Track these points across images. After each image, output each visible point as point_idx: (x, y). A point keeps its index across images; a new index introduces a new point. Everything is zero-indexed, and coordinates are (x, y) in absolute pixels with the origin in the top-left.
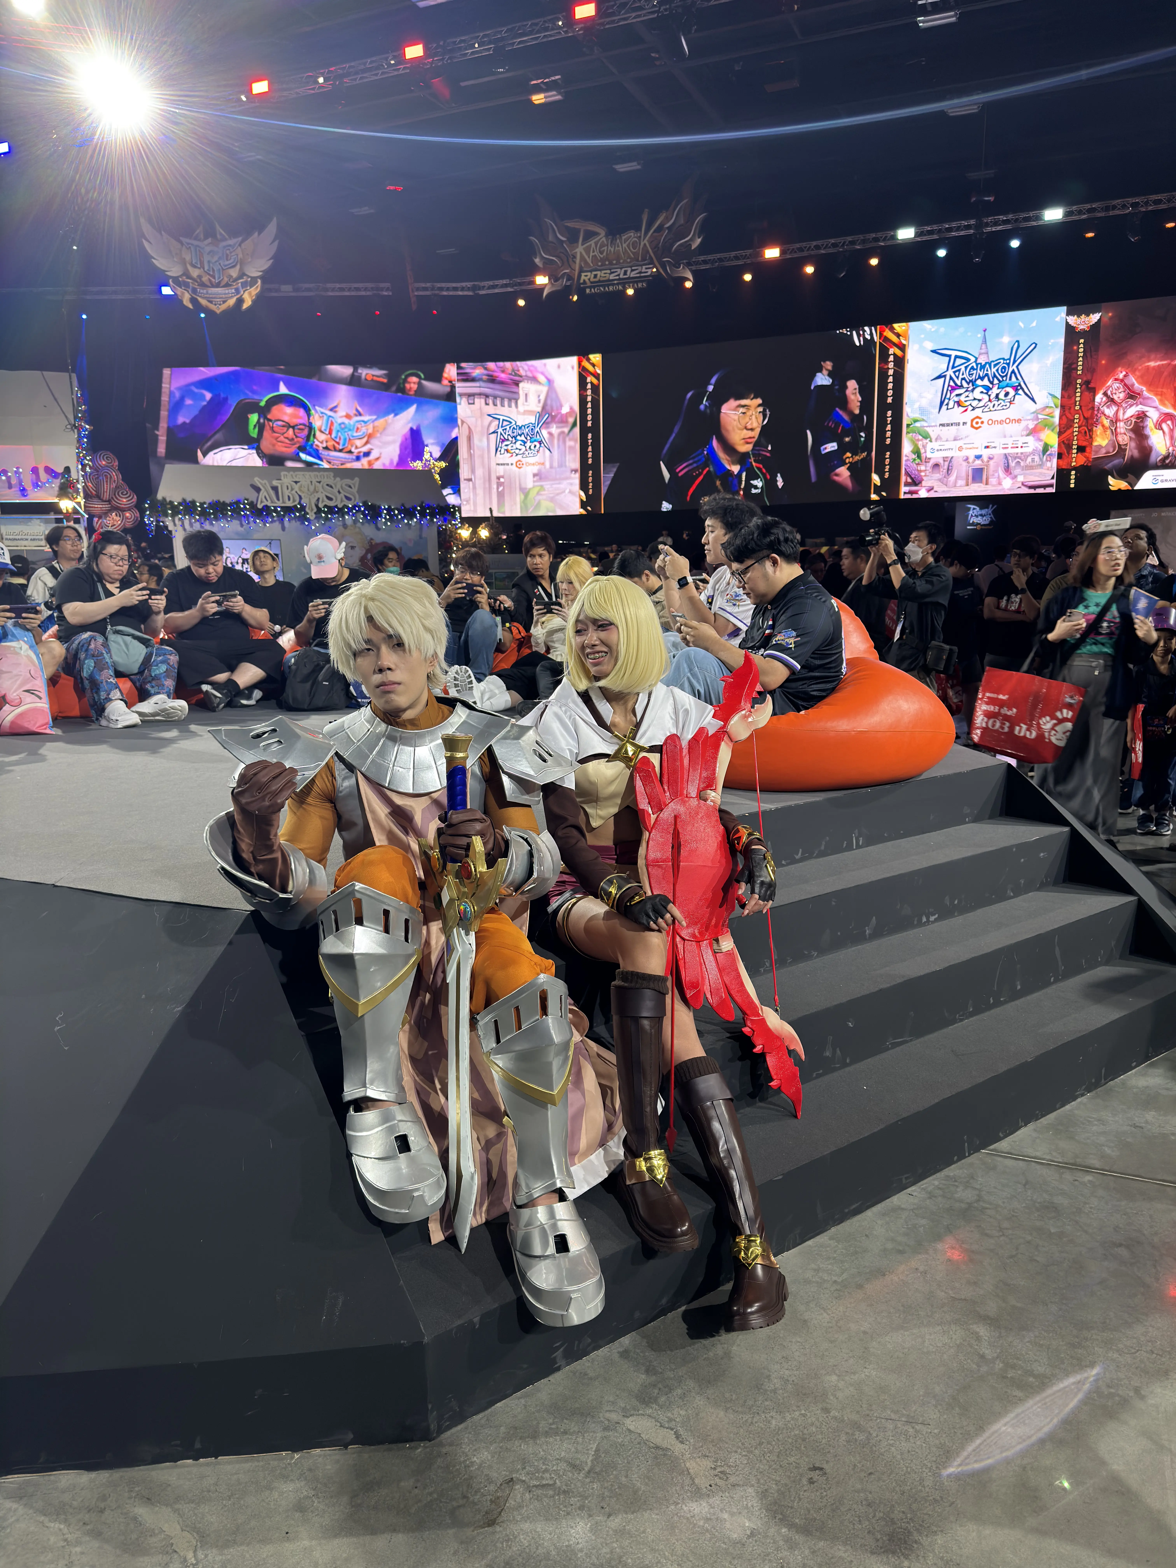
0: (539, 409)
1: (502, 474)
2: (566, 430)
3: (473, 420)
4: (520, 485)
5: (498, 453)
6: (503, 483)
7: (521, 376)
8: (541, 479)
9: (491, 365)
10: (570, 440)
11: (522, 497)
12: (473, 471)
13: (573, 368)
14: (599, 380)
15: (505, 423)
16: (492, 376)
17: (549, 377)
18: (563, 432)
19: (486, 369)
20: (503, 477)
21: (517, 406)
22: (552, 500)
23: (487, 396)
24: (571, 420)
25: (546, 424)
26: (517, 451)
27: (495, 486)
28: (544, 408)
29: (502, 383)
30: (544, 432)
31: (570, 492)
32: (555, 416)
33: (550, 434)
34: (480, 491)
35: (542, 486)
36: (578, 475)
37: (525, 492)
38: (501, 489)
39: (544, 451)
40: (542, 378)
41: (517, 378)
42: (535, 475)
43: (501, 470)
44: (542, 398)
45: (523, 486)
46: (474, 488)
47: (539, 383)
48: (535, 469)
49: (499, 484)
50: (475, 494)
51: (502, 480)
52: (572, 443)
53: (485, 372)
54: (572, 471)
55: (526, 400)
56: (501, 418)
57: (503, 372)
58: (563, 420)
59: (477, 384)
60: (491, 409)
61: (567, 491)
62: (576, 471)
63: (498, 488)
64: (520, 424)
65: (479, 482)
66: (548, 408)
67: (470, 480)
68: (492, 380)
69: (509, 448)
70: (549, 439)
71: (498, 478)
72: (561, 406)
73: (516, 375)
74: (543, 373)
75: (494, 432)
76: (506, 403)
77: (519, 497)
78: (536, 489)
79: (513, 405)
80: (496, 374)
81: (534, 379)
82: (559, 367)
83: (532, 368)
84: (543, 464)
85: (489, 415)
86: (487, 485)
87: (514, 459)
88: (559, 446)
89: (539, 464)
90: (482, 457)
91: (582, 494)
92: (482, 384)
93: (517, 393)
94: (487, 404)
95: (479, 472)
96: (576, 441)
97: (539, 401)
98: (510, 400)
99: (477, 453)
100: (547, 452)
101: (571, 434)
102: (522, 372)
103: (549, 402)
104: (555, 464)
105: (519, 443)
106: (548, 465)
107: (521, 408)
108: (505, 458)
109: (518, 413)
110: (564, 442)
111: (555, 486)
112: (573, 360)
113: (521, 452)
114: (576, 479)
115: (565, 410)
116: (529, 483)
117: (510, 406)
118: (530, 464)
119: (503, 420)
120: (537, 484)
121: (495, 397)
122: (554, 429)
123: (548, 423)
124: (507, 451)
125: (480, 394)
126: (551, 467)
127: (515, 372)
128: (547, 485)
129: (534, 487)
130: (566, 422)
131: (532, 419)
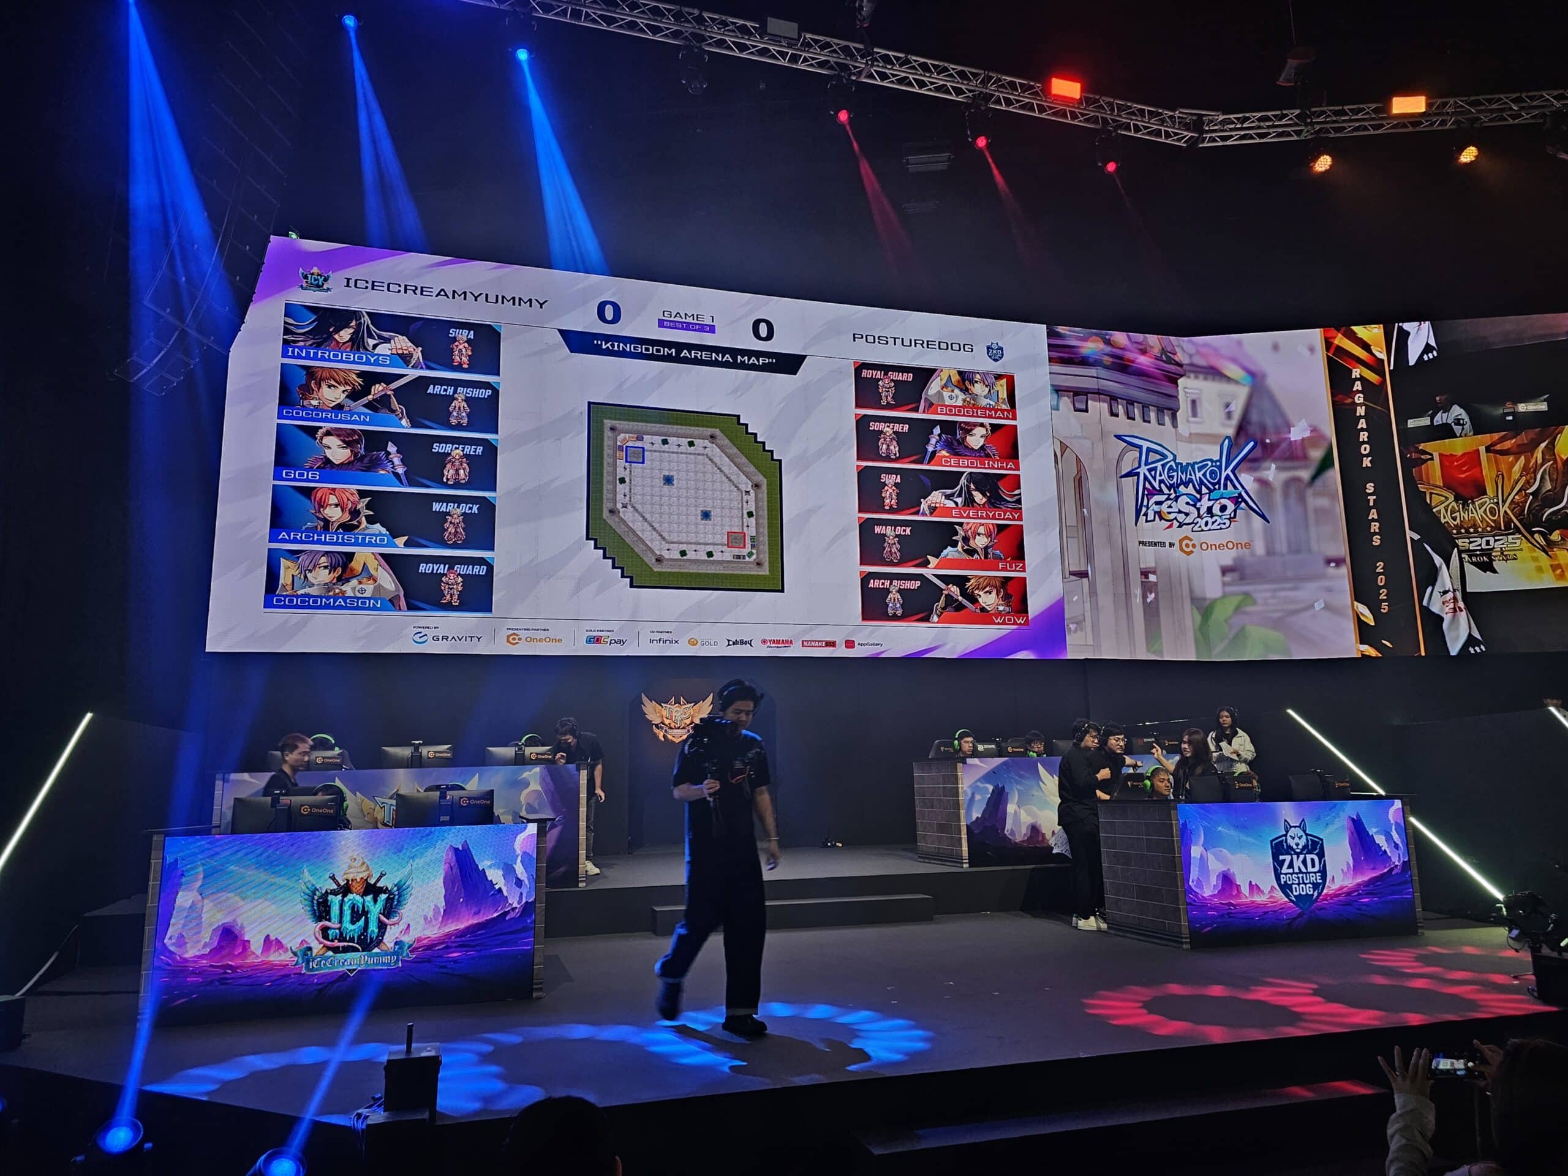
0: (1230, 431)
1: (1151, 564)
2: (1305, 474)
3: (1088, 443)
4: (1191, 591)
5: (1142, 518)
6: (1156, 584)
7: (1180, 365)
8: (1243, 578)
9: (1120, 337)
10: (1317, 495)
11: (1198, 618)
12: (1089, 556)
13: (1312, 350)
14: (1383, 376)
15: (1153, 457)
16: (1120, 358)
17: (1252, 367)
18: (1298, 480)
19: (1108, 342)
20: (1154, 573)
21: (1175, 425)
22: (1277, 624)
23: (1113, 398)
24: (1316, 454)
25: (1252, 462)
26: (1181, 517)
27: (1138, 592)
28: (1241, 429)
29: (1141, 373)
30: (1247, 480)
31: (1327, 607)
32: (1274, 446)
33: (1263, 483)
34: (1106, 600)
35: (1247, 594)
36: (1345, 571)
37: (1205, 608)
38: (1151, 597)
39: (1248, 517)
40: (1232, 370)
41: (1172, 368)
42: (1225, 571)
43: (1148, 557)
44: (1237, 409)
45: (1198, 593)
46: (1093, 593)
47: (1229, 379)
48: (1227, 557)
49: (1147, 588)
50: (1095, 608)
51: (1152, 578)
52: (1323, 502)
53: (1108, 349)
54: (1328, 561)
55: (1194, 414)
56: (1145, 445)
57: (1144, 352)
58: (1294, 455)
59: (1093, 372)
60: (1122, 424)
61: (1319, 606)
62: (1339, 562)
63: (1144, 597)
64: (1182, 459)
65: (1103, 581)
66: (1253, 429)
67: (1083, 575)
68: (1121, 365)
69: (1164, 508)
70: (1258, 493)
71: (1145, 574)
72: (1288, 426)
73: (1170, 361)
74: (1234, 360)
75: (1129, 475)
76: (1153, 415)
77: (1190, 618)
78: (1234, 602)
79: (1167, 420)
80: (1130, 355)
81: (1213, 372)
82: (1276, 347)
83: (1204, 350)
84: (1248, 545)
85: (1118, 437)
86: (1122, 590)
87: (1176, 534)
88: (1287, 508)
89: (1236, 545)
90: (1107, 524)
91: (1363, 609)
92: (1103, 373)
93: (1175, 397)
94: (1114, 414)
95: (1103, 557)
96: (1334, 497)
97: (1229, 415)
98: (1160, 410)
99: (1097, 516)
100: (1257, 520)
101: (1319, 482)
102: (1180, 357)
103: (1254, 417)
104: (1282, 546)
105: (1184, 499)
106: (1260, 549)
107: (1183, 428)
108: (1156, 530)
109: (1179, 437)
110: (1302, 499)
111: (1282, 594)
112: (1315, 335)
113: (1189, 520)
114: (1342, 576)
115: (1297, 434)
116: (1212, 586)
117: (1161, 423)
118: (1210, 546)
119: (1149, 450)
120: (1228, 589)
121: (1130, 402)
122: (1272, 472)
123: (1255, 460)
124: (1159, 514)
125: (1099, 393)
126: (1270, 552)
127: (1167, 356)
128: (1261, 592)
129: (1225, 595)
130: (1305, 457)
131: (1213, 452)
